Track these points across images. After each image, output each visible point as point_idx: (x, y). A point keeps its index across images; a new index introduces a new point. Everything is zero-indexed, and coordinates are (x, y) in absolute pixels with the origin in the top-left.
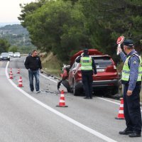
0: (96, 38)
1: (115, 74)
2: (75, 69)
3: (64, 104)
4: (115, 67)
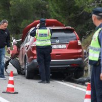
0: (55, 5)
1: (80, 51)
2: (28, 44)
3: (13, 89)
4: (79, 43)
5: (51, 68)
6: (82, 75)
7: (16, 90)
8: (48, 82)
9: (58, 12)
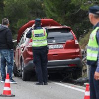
1: (77, 50)
2: (23, 45)
3: (9, 92)
4: (77, 42)
5: (48, 69)
6: (80, 76)
7: (12, 93)
8: (45, 83)
9: (53, 11)
